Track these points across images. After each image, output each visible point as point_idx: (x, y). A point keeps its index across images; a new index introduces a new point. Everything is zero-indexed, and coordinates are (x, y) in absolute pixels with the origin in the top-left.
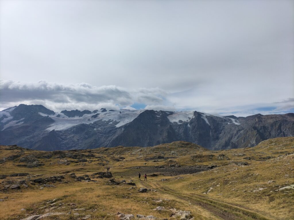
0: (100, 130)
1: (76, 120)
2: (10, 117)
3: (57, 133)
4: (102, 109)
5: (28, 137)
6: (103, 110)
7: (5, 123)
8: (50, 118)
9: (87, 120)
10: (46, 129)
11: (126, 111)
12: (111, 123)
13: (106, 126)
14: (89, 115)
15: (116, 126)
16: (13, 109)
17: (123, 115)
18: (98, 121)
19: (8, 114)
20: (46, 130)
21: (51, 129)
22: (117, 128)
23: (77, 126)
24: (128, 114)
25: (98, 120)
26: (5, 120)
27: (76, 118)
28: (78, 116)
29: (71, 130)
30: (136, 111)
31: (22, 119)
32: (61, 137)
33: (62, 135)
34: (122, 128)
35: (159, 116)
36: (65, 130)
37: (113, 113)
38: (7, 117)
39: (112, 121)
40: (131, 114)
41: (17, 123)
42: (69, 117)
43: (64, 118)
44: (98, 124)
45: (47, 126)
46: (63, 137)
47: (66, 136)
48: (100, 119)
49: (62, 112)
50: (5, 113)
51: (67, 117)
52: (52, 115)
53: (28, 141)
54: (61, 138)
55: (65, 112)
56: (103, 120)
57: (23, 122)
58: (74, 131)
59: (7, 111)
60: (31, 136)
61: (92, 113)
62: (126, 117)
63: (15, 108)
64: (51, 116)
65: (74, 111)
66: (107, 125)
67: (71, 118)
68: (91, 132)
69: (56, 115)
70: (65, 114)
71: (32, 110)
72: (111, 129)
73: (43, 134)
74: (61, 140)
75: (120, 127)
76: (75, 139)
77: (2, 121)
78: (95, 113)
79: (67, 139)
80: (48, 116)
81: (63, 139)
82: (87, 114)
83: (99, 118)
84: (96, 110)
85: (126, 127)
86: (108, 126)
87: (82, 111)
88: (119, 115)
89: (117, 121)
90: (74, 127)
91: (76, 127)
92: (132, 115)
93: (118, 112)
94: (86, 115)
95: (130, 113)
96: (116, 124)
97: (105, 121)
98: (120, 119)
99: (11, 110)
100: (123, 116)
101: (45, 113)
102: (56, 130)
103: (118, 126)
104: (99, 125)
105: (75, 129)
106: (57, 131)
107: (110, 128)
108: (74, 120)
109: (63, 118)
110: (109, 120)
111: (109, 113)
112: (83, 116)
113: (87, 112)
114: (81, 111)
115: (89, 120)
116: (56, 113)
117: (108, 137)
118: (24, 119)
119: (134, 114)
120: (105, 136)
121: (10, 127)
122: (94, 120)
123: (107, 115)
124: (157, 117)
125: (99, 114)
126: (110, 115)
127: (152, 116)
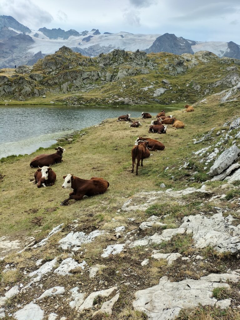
1: (59, 43)
4: (93, 30)
6: (95, 31)
9: (76, 44)
14: (78, 39)
25: (92, 45)
27: (60, 40)
28: (62, 38)
30: (145, 36)
35: (183, 45)
40: (138, 39)
42: (50, 38)
43: (44, 40)
44: (95, 51)
48: (94, 44)
49: (40, 30)
51: (47, 39)
52: (28, 33)
55: (44, 30)
56: (101, 45)
65: (56, 29)
67: (53, 40)
69: (33, 34)
70: (44, 34)
78: (84, 35)
82: (74, 35)
84: (86, 31)
87: (67, 31)
88: (120, 39)
92: (140, 41)
93: (118, 36)
94: (72, 37)
95: (135, 38)
97: (104, 47)
100: (128, 41)
101: (18, 29)
104: (97, 51)
109: (43, 38)
110: (109, 45)
111: (106, 36)
112: (69, 39)
113: (74, 33)
114: (65, 31)
115: (79, 44)
116: (32, 31)
119: (142, 40)
122: (86, 44)
123: (103, 38)
124: (181, 46)
125: (92, 37)
126: (108, 39)
127: (175, 44)
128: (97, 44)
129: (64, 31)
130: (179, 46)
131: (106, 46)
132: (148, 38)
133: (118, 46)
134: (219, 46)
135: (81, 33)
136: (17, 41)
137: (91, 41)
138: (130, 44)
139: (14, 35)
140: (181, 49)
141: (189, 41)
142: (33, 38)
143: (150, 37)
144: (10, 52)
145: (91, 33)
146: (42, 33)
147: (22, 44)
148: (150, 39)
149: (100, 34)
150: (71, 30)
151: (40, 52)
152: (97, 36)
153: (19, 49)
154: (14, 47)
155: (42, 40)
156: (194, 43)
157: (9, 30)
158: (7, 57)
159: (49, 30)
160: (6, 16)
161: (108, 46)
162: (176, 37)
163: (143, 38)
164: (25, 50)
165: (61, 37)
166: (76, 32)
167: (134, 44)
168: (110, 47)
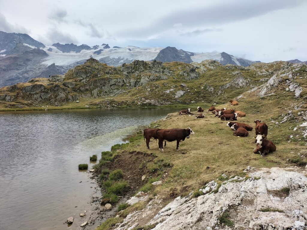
1: (72, 56)
3: (58, 68)
4: (103, 44)
6: (105, 45)
9: (88, 56)
11: (136, 48)
12: (122, 61)
17: (134, 52)
18: (104, 58)
27: (73, 53)
28: (75, 52)
35: (184, 56)
36: (67, 66)
37: (119, 50)
39: (122, 59)
42: (64, 52)
43: (57, 53)
49: (54, 45)
51: (60, 52)
52: (42, 47)
55: (58, 45)
56: (111, 57)
61: (92, 49)
65: (69, 44)
66: (118, 64)
67: (66, 54)
69: (47, 49)
70: (57, 48)
71: (15, 41)
78: (95, 49)
82: (86, 49)
83: (104, 55)
84: (97, 46)
88: (128, 52)
92: (145, 53)
93: (126, 49)
94: (84, 50)
95: (142, 51)
97: (114, 58)
98: (132, 57)
100: (135, 54)
101: (32, 45)
109: (56, 52)
110: (119, 57)
111: (115, 50)
113: (85, 47)
114: (78, 46)
116: (46, 46)
118: (5, 50)
119: (148, 52)
122: (98, 56)
123: (113, 52)
124: (181, 57)
125: (102, 50)
126: (117, 52)
127: (176, 55)
128: (107, 57)
130: (180, 57)
131: (115, 58)
132: (153, 50)
133: (127, 58)
134: (214, 56)
135: (93, 47)
136: (31, 55)
137: (102, 54)
138: (137, 55)
139: (28, 50)
140: (182, 59)
141: (188, 53)
142: (47, 52)
143: (154, 50)
144: (24, 65)
145: (101, 47)
146: (56, 48)
147: (35, 57)
148: (155, 52)
149: (110, 48)
150: (83, 45)
151: (54, 64)
152: (107, 50)
153: (33, 62)
154: (28, 60)
155: (55, 53)
156: (193, 54)
157: (24, 46)
158: (21, 69)
159: (62, 45)
160: (22, 34)
161: (117, 58)
162: (177, 50)
163: (148, 51)
164: (39, 62)
165: (74, 51)
166: (88, 46)
167: (141, 56)
168: (119, 59)
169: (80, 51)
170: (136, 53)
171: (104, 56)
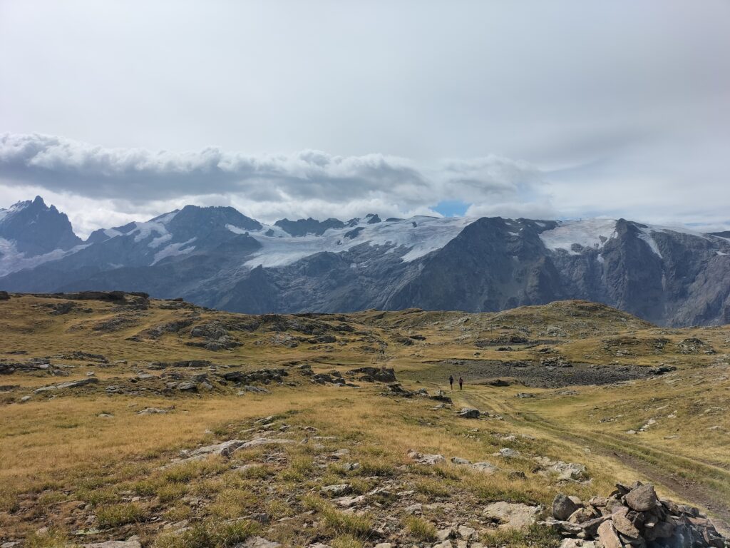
0: (365, 268)
2: (166, 234)
3: (268, 272)
4: (369, 215)
5: (206, 281)
6: (371, 218)
7: (156, 248)
8: (252, 238)
9: (333, 243)
10: (243, 263)
11: (428, 221)
12: (392, 250)
13: (380, 259)
14: (339, 232)
15: (403, 257)
16: (172, 216)
17: (420, 230)
18: (359, 246)
19: (162, 229)
20: (245, 264)
21: (253, 264)
22: (406, 264)
23: (312, 257)
24: (434, 229)
25: (360, 242)
26: (156, 242)
27: (310, 237)
28: (314, 234)
29: (299, 267)
30: (456, 220)
31: (191, 240)
32: (277, 282)
33: (278, 279)
34: (418, 264)
35: (517, 234)
36: (286, 267)
37: (396, 226)
38: (159, 236)
39: (393, 247)
40: (443, 227)
41: (181, 249)
42: (294, 235)
43: (281, 239)
44: (359, 254)
45: (246, 257)
46: (282, 283)
47: (288, 280)
48: (364, 241)
49: (278, 224)
50: (155, 225)
51: (288, 236)
52: (256, 230)
53: (206, 290)
54: (276, 284)
55: (284, 224)
56: (372, 244)
57: (193, 248)
58: (304, 268)
59: (159, 223)
60: (213, 278)
61: (345, 226)
62: (429, 236)
63: (176, 214)
64: (254, 234)
65: (304, 220)
66: (382, 257)
67: (297, 239)
68: (344, 271)
69: (264, 231)
70: (284, 229)
71: (212, 220)
72: (391, 267)
73: (237, 275)
74: (277, 289)
75: (413, 262)
76: (308, 288)
77: (150, 245)
78: (351, 226)
79: (290, 288)
80: (247, 234)
81: (282, 288)
82: (334, 228)
84: (356, 219)
85: (427, 260)
86: (384, 258)
87: (323, 221)
88: (410, 230)
89: (406, 246)
90: (304, 260)
91: (309, 259)
92: (445, 230)
93: (408, 223)
94: (331, 230)
95: (438, 225)
96: (403, 255)
97: (377, 246)
98: (413, 242)
99: (167, 219)
100: (422, 233)
101: (240, 227)
102: (265, 266)
103: (408, 258)
104: (364, 254)
105: (307, 263)
106: (266, 268)
107: (389, 263)
108: (305, 243)
109: (280, 237)
110: (387, 243)
111: (387, 226)
112: (325, 234)
113: (334, 223)
114: (320, 222)
115: (339, 243)
116: (264, 226)
117: (385, 285)
118: (195, 239)
119: (448, 228)
120: (376, 282)
121: (168, 259)
122: (349, 243)
123: (381, 230)
124: (509, 237)
125: (363, 228)
126: (388, 231)
127: (498, 234)
128: (366, 242)
129: (317, 221)
130: (506, 237)
131: (380, 245)
133: (404, 243)
135: (347, 223)
137: (360, 236)
142: (262, 239)
146: (281, 228)
149: (380, 221)
150: (329, 219)
152: (374, 226)
155: (278, 239)
159: (293, 223)
161: (384, 244)
165: (313, 232)
166: (338, 221)
169: (324, 232)
170: (423, 231)
171: (362, 240)
